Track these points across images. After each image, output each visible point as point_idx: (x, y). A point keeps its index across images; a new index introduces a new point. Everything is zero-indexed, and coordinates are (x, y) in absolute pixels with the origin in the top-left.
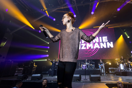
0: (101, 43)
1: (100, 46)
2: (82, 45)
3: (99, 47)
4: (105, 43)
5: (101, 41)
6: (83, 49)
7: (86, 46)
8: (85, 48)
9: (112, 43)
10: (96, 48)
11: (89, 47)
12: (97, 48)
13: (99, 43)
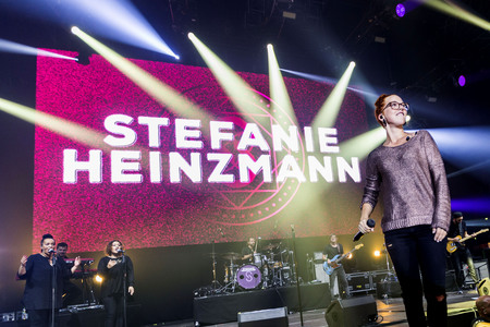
0: (309, 157)
1: (307, 173)
2: (211, 157)
3: (301, 178)
4: (327, 160)
5: (310, 147)
6: (215, 184)
7: (232, 168)
8: (230, 178)
9: (354, 160)
10: (289, 179)
11: (251, 173)
12: (291, 180)
13: (302, 156)
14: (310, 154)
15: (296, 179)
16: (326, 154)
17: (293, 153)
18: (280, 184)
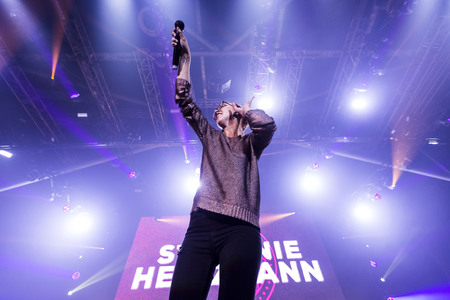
0: (280, 263)
1: (278, 275)
3: (276, 280)
4: (293, 264)
5: (279, 255)
9: (315, 263)
10: (266, 281)
12: (268, 282)
13: (274, 263)
14: (280, 260)
15: (271, 281)
16: (292, 260)
17: (267, 261)
18: (260, 285)
